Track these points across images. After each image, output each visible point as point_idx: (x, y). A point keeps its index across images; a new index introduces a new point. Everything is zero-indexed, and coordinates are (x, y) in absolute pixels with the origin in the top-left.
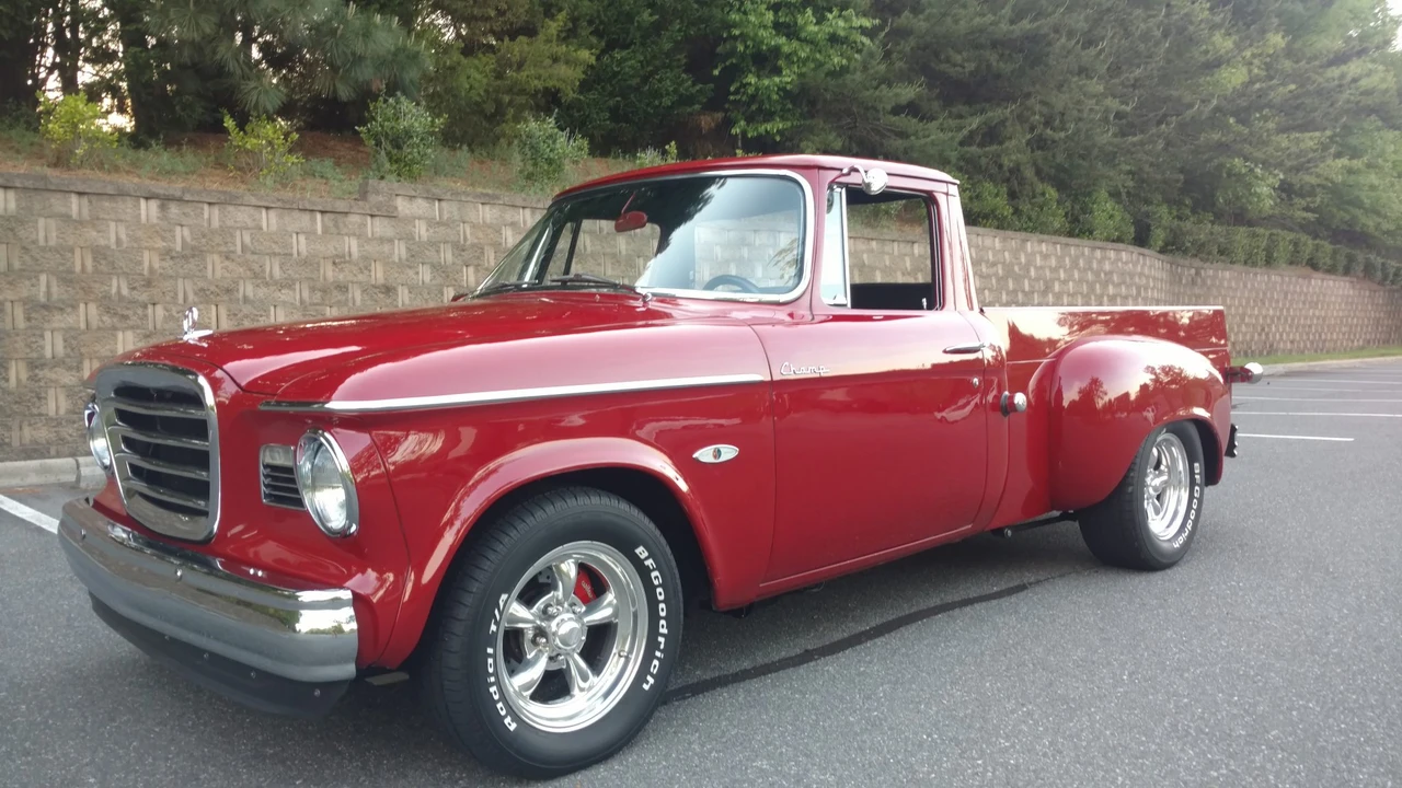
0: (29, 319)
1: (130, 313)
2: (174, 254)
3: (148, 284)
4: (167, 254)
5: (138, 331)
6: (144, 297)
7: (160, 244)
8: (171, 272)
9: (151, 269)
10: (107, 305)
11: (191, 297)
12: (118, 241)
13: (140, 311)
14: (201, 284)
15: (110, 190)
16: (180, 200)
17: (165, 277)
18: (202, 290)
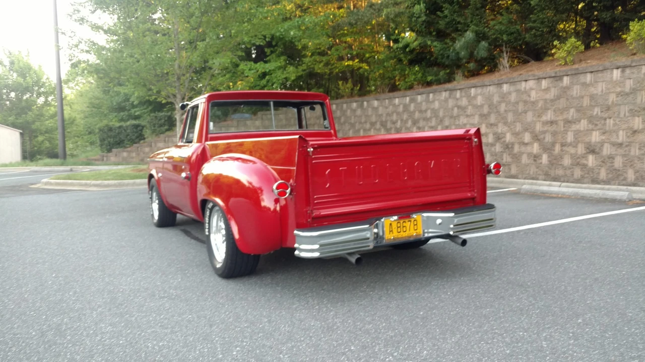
0: (564, 127)
1: (598, 123)
2: (622, 94)
3: (608, 109)
4: (619, 94)
5: (601, 131)
6: (606, 115)
7: (619, 89)
8: (620, 102)
9: (613, 102)
10: (591, 120)
11: (627, 114)
12: (602, 91)
13: (603, 122)
14: (631, 107)
15: (601, 68)
16: (630, 66)
17: (617, 105)
18: (631, 110)
